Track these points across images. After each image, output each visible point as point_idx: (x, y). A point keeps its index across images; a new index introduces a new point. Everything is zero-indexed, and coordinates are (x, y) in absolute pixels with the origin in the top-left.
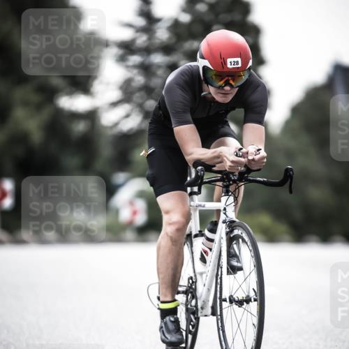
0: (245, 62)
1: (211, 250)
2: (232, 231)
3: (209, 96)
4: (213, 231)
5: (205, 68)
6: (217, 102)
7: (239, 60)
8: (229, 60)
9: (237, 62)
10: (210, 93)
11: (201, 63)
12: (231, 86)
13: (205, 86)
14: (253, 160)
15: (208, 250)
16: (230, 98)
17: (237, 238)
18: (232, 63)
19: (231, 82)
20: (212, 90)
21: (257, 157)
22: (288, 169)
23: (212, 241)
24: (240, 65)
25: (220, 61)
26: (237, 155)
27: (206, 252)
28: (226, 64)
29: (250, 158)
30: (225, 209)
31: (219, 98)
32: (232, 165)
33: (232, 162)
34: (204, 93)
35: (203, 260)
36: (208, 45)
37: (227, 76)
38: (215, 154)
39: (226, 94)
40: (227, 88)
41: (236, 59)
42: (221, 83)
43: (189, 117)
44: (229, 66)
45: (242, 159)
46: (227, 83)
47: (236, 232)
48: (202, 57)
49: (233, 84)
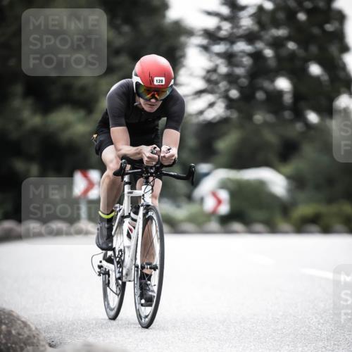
0: (168, 81)
1: (134, 228)
2: (147, 213)
3: (139, 106)
4: (136, 213)
5: (137, 83)
6: (145, 111)
7: (163, 79)
8: (156, 79)
9: (162, 81)
10: (140, 104)
11: (135, 79)
12: (156, 99)
13: (137, 98)
14: (164, 157)
15: (133, 228)
16: (155, 108)
17: (151, 218)
18: (158, 81)
19: (156, 96)
20: (142, 101)
21: (167, 155)
22: (191, 166)
23: (135, 221)
24: (164, 83)
25: (149, 79)
26: (152, 153)
27: (131, 230)
28: (153, 81)
29: (162, 155)
30: (143, 195)
31: (147, 108)
32: (148, 160)
33: (148, 157)
34: (136, 104)
35: (129, 236)
36: (141, 65)
37: (153, 91)
38: (137, 151)
39: (152, 105)
40: (153, 100)
41: (161, 78)
42: (149, 96)
43: (123, 121)
44: (155, 83)
45: (156, 156)
46: (153, 97)
47: (150, 214)
48: (136, 75)
49: (158, 97)
